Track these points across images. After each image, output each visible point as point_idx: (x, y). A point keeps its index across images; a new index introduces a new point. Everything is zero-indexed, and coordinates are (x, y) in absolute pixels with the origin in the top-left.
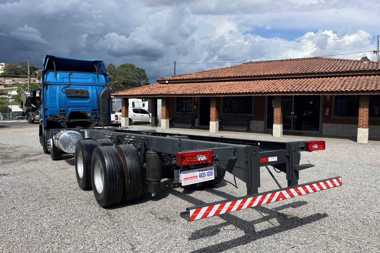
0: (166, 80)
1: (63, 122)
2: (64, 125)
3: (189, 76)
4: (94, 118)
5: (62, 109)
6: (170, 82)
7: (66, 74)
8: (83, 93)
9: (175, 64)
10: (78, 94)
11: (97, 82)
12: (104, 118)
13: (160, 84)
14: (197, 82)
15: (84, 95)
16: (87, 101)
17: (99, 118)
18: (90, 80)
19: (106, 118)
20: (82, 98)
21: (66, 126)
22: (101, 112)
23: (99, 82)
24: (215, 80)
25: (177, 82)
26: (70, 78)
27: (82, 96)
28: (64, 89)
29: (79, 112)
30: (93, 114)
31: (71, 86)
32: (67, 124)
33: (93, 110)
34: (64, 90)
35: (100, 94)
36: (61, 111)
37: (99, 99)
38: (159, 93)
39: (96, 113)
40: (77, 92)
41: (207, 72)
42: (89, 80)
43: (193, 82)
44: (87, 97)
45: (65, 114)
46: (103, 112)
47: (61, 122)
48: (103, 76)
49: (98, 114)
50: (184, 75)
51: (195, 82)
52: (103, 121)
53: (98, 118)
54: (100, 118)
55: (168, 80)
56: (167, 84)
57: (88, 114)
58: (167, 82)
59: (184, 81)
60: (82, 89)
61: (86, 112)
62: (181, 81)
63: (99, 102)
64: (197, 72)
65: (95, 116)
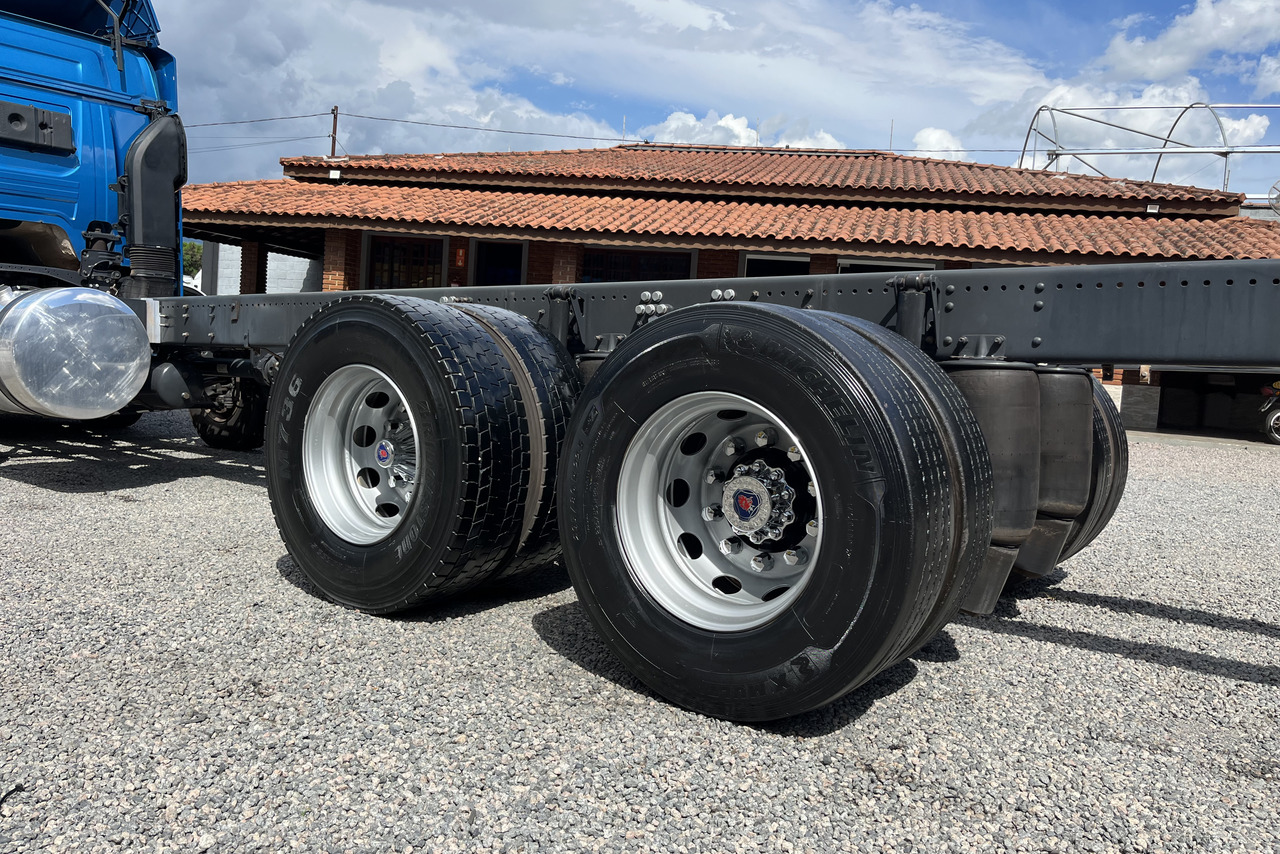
0: (330, 168)
3: (423, 161)
4: (96, 267)
6: (349, 176)
8: (43, 126)
9: (335, 118)
10: (20, 127)
11: (114, 83)
12: (153, 273)
13: (300, 179)
14: (473, 188)
15: (46, 138)
16: (62, 171)
17: (125, 271)
18: (80, 66)
19: (164, 274)
20: (36, 154)
22: (138, 239)
23: (124, 87)
24: (549, 185)
25: (380, 178)
27: (41, 142)
29: (17, 223)
30: (90, 243)
33: (92, 227)
35: (134, 148)
37: (129, 170)
38: (323, 213)
39: (106, 241)
40: (15, 118)
41: (491, 156)
42: (77, 70)
43: (452, 187)
44: (64, 154)
46: (146, 237)
48: (143, 62)
49: (118, 249)
50: (402, 156)
51: (463, 187)
52: (144, 285)
53: (116, 267)
54: (129, 270)
55: (338, 168)
56: (334, 182)
57: (66, 243)
58: (335, 175)
59: (413, 179)
61: (57, 234)
62: (402, 179)
63: (124, 187)
64: (453, 152)
65: (103, 257)
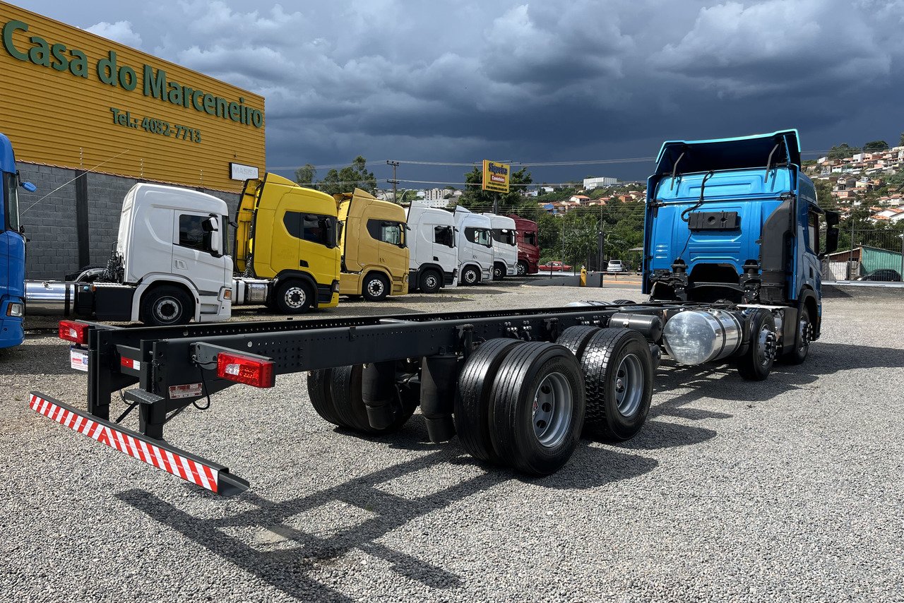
1: (679, 286)
2: (680, 293)
5: (678, 258)
7: (697, 179)
8: (724, 219)
10: (713, 223)
11: (767, 190)
15: (726, 224)
16: (733, 239)
20: (723, 232)
21: (684, 296)
23: (772, 190)
26: (703, 187)
27: (722, 227)
28: (687, 213)
30: (747, 270)
31: (704, 206)
32: (686, 291)
33: (747, 263)
34: (686, 216)
36: (676, 262)
37: (764, 233)
40: (711, 218)
44: (736, 230)
45: (683, 270)
47: (674, 285)
48: (787, 173)
60: (725, 210)
